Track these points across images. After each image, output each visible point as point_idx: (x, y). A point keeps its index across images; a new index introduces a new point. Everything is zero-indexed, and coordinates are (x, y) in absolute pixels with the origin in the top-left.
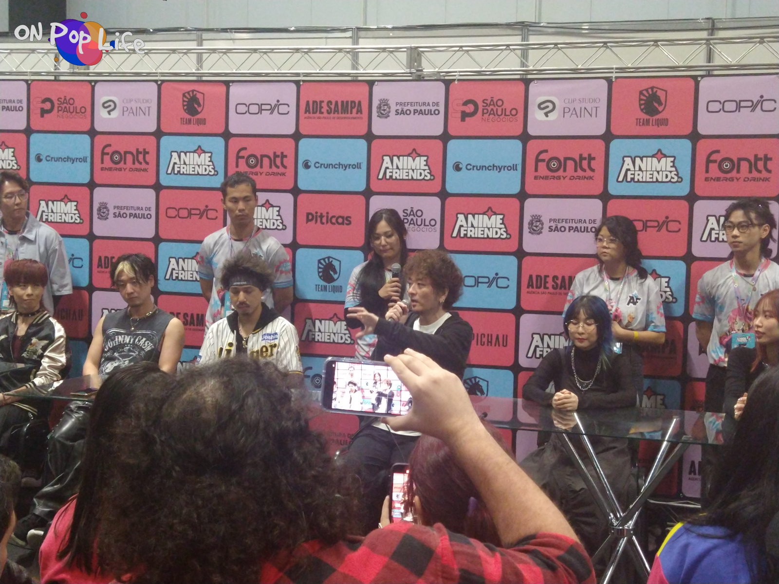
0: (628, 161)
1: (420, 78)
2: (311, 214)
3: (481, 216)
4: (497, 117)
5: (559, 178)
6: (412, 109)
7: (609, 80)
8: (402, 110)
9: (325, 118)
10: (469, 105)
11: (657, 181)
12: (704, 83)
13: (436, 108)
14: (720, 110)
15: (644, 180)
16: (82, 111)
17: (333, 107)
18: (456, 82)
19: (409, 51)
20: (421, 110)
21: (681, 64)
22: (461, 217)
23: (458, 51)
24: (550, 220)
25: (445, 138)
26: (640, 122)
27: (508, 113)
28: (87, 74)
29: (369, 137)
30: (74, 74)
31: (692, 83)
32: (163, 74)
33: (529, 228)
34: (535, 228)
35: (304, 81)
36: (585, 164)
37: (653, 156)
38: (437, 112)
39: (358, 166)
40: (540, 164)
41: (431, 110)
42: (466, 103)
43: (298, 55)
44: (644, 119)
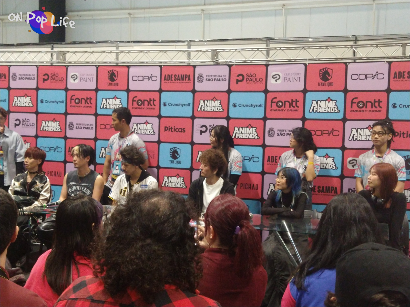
0: (314, 102)
1: (217, 64)
2: (167, 127)
3: (245, 128)
4: (253, 82)
5: (282, 110)
6: (213, 78)
7: (305, 65)
8: (209, 79)
9: (173, 82)
10: (240, 77)
11: (328, 112)
12: (350, 66)
13: (225, 78)
14: (358, 78)
15: (322, 111)
16: (62, 79)
17: (177, 77)
18: (234, 66)
19: (212, 52)
20: (218, 79)
21: (339, 57)
22: (236, 129)
23: (235, 51)
24: (278, 130)
25: (229, 92)
26: (320, 84)
27: (258, 80)
28: (65, 63)
29: (194, 91)
30: (58, 62)
31: (344, 66)
32: (99, 62)
33: (268, 134)
34: (271, 134)
35: (164, 66)
36: (294, 104)
37: (326, 100)
38: (225, 80)
39: (189, 105)
40: (273, 104)
41: (222, 79)
42: (238, 76)
43: (161, 54)
44: (322, 83)
